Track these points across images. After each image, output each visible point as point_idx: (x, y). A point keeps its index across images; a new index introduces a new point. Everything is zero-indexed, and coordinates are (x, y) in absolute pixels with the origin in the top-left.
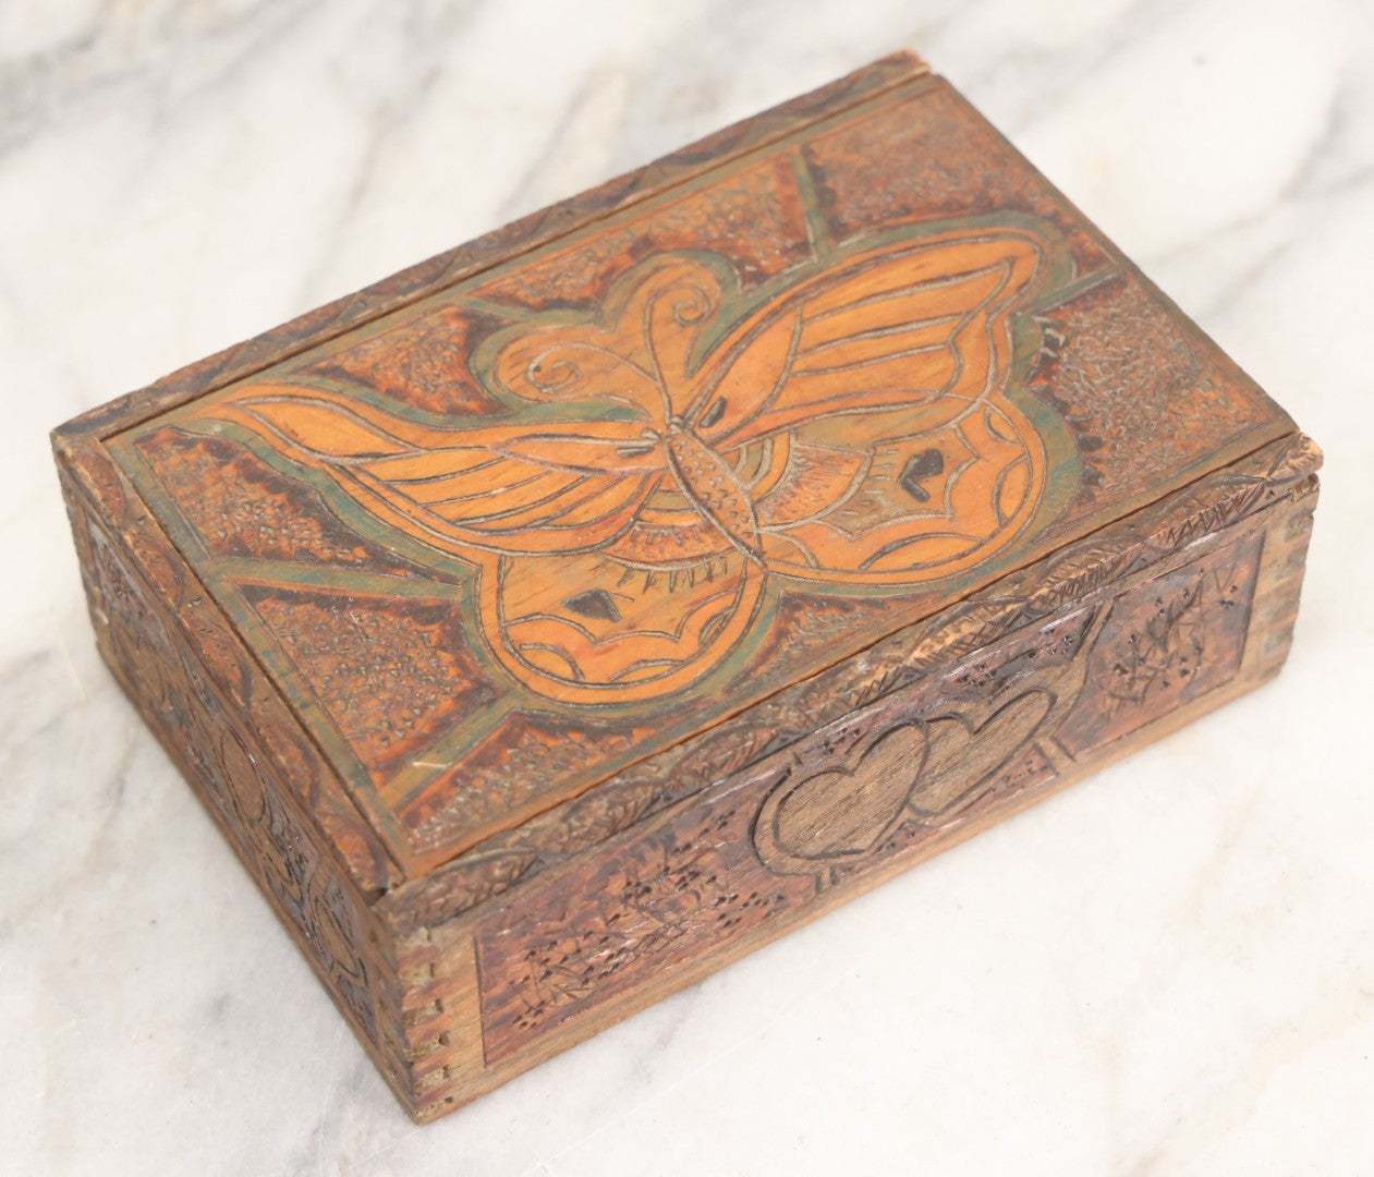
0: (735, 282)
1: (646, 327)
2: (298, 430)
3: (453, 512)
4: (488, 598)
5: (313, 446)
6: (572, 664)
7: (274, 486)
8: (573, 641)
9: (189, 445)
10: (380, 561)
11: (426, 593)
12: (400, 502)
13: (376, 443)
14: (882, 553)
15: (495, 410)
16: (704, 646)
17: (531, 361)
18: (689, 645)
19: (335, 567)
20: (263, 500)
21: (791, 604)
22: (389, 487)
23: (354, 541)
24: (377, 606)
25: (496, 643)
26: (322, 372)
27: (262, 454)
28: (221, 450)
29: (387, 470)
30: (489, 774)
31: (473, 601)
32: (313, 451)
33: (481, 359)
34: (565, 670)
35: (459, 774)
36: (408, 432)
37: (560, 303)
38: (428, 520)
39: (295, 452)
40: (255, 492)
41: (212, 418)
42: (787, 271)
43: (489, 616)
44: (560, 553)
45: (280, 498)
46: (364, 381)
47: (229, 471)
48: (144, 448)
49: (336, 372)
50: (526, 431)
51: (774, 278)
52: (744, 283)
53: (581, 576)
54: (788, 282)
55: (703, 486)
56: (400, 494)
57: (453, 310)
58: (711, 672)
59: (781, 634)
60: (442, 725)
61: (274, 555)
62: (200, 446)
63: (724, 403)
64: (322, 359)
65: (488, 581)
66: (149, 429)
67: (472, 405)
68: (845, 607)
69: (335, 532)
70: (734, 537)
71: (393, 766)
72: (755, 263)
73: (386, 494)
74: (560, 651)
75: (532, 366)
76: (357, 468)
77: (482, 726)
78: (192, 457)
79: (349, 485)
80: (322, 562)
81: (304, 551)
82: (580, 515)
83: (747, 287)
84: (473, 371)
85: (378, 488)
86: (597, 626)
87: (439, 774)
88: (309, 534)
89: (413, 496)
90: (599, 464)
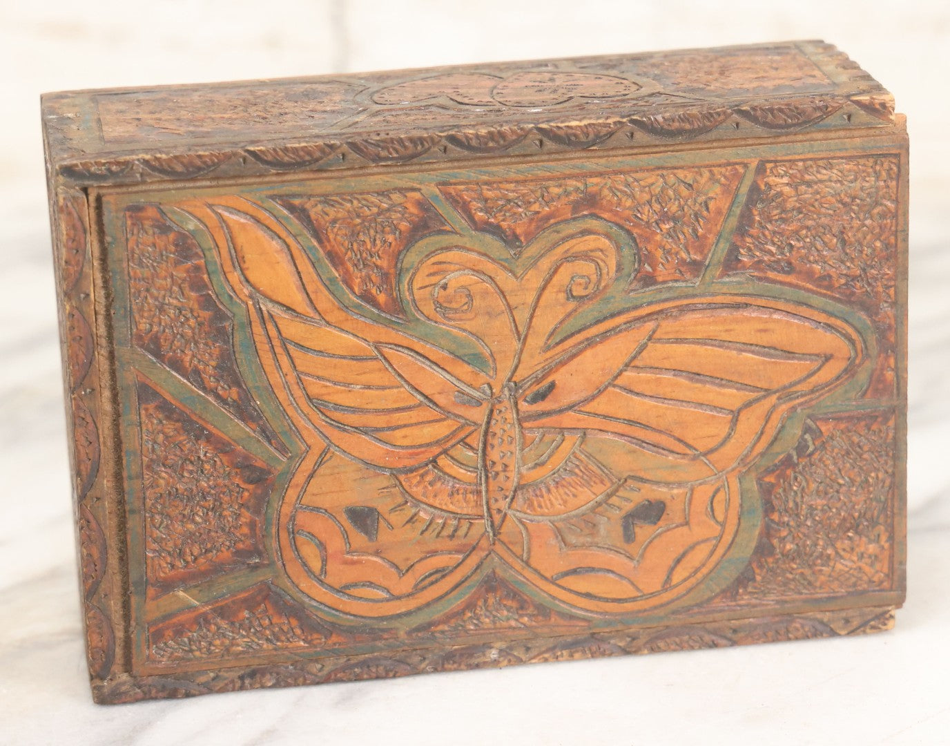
1: (542, 286)
2: (248, 257)
3: (316, 391)
4: (300, 478)
5: (251, 278)
6: (324, 561)
7: (207, 302)
8: (335, 544)
9: (164, 229)
10: (244, 409)
11: (262, 452)
12: (284, 360)
13: (294, 296)
14: (574, 572)
15: (395, 312)
16: (418, 589)
17: (444, 276)
18: (406, 584)
19: (212, 398)
20: (192, 310)
22: (284, 346)
23: (237, 382)
24: (221, 447)
25: (284, 520)
27: (211, 268)
28: (185, 247)
29: (292, 329)
30: (223, 624)
31: (289, 475)
32: (248, 282)
33: (409, 257)
34: (316, 565)
35: (204, 615)
36: (324, 300)
37: (496, 231)
38: (295, 388)
39: (236, 277)
40: (190, 300)
42: (672, 285)
43: (292, 494)
44: (368, 465)
45: (205, 315)
46: (318, 233)
47: (181, 272)
48: (131, 217)
49: (302, 214)
51: (658, 287)
55: (494, 455)
56: (288, 354)
57: (417, 195)
58: (408, 614)
59: (470, 605)
60: (217, 569)
61: (175, 364)
62: (172, 236)
63: (552, 386)
65: (308, 465)
66: (142, 200)
67: (382, 298)
69: (228, 369)
70: (489, 509)
71: (167, 586)
72: (654, 265)
73: (279, 350)
74: (322, 546)
75: (443, 282)
76: (272, 316)
77: (238, 583)
78: (161, 243)
79: (257, 329)
80: (205, 389)
81: (197, 372)
82: (399, 438)
84: (399, 265)
85: (276, 342)
86: (359, 539)
87: (191, 608)
88: (206, 357)
89: (297, 362)
90: (438, 397)
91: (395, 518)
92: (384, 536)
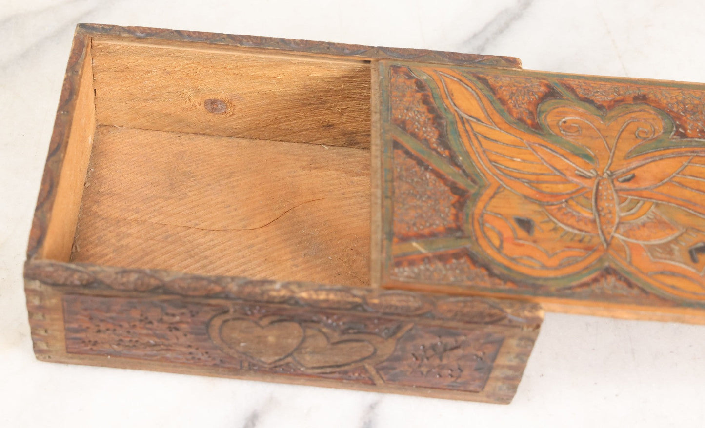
0: (671, 132)
1: (621, 130)
2: (455, 94)
3: (493, 157)
4: (485, 197)
5: (457, 103)
6: (502, 242)
7: (431, 110)
8: (508, 234)
9: (411, 77)
10: (452, 160)
11: (462, 183)
12: (475, 142)
13: (481, 115)
14: (662, 273)
15: (537, 128)
16: (560, 266)
17: (564, 118)
18: (554, 262)
19: (434, 153)
20: (424, 113)
21: (608, 271)
22: (475, 135)
23: (447, 147)
24: (439, 176)
25: (476, 217)
26: (479, 78)
27: (435, 96)
28: (420, 86)
29: (478, 128)
30: (440, 265)
31: (478, 195)
32: (455, 105)
33: (544, 107)
34: (497, 242)
35: (428, 258)
36: (497, 118)
37: (591, 102)
38: (482, 155)
39: (448, 102)
40: (423, 108)
41: (424, 73)
42: (697, 140)
43: (480, 205)
44: (526, 197)
45: (431, 116)
46: (493, 90)
47: (419, 95)
48: (393, 69)
49: (484, 81)
50: (543, 143)
51: (689, 139)
52: (675, 134)
53: (527, 211)
54: (694, 144)
55: (604, 204)
56: (477, 139)
57: (546, 82)
58: (556, 279)
59: (595, 280)
60: (433, 235)
61: (414, 135)
62: (413, 81)
63: (633, 177)
64: (482, 73)
65: (489, 192)
66: (400, 64)
67: (529, 122)
68: (630, 285)
69: (442, 139)
70: (602, 232)
71: (405, 239)
72: (685, 129)
73: (472, 136)
74: (500, 234)
75: (564, 120)
76: (468, 121)
77: (449, 244)
78: (408, 83)
79: (460, 125)
80: (430, 148)
81: (426, 140)
82: (544, 187)
83: (675, 137)
84: (538, 109)
85: (471, 134)
86: (522, 233)
87: (420, 253)
88: (432, 135)
89: (483, 144)
90: (564, 172)
91: (544, 226)
92: (537, 234)
